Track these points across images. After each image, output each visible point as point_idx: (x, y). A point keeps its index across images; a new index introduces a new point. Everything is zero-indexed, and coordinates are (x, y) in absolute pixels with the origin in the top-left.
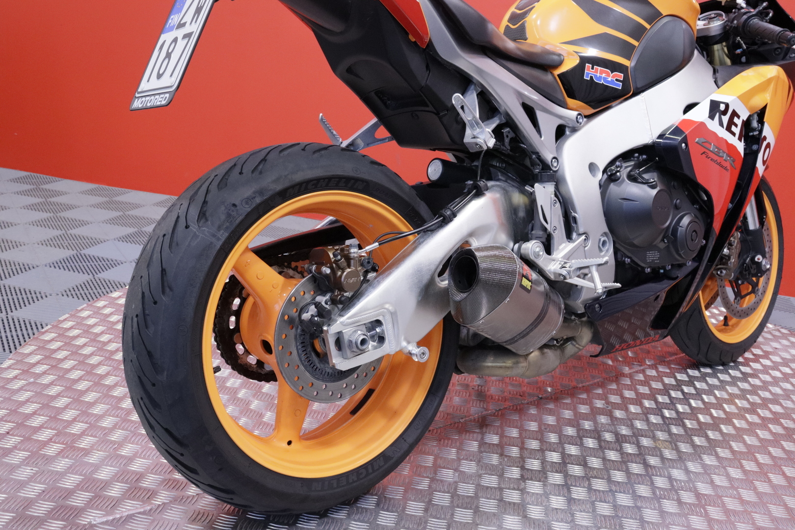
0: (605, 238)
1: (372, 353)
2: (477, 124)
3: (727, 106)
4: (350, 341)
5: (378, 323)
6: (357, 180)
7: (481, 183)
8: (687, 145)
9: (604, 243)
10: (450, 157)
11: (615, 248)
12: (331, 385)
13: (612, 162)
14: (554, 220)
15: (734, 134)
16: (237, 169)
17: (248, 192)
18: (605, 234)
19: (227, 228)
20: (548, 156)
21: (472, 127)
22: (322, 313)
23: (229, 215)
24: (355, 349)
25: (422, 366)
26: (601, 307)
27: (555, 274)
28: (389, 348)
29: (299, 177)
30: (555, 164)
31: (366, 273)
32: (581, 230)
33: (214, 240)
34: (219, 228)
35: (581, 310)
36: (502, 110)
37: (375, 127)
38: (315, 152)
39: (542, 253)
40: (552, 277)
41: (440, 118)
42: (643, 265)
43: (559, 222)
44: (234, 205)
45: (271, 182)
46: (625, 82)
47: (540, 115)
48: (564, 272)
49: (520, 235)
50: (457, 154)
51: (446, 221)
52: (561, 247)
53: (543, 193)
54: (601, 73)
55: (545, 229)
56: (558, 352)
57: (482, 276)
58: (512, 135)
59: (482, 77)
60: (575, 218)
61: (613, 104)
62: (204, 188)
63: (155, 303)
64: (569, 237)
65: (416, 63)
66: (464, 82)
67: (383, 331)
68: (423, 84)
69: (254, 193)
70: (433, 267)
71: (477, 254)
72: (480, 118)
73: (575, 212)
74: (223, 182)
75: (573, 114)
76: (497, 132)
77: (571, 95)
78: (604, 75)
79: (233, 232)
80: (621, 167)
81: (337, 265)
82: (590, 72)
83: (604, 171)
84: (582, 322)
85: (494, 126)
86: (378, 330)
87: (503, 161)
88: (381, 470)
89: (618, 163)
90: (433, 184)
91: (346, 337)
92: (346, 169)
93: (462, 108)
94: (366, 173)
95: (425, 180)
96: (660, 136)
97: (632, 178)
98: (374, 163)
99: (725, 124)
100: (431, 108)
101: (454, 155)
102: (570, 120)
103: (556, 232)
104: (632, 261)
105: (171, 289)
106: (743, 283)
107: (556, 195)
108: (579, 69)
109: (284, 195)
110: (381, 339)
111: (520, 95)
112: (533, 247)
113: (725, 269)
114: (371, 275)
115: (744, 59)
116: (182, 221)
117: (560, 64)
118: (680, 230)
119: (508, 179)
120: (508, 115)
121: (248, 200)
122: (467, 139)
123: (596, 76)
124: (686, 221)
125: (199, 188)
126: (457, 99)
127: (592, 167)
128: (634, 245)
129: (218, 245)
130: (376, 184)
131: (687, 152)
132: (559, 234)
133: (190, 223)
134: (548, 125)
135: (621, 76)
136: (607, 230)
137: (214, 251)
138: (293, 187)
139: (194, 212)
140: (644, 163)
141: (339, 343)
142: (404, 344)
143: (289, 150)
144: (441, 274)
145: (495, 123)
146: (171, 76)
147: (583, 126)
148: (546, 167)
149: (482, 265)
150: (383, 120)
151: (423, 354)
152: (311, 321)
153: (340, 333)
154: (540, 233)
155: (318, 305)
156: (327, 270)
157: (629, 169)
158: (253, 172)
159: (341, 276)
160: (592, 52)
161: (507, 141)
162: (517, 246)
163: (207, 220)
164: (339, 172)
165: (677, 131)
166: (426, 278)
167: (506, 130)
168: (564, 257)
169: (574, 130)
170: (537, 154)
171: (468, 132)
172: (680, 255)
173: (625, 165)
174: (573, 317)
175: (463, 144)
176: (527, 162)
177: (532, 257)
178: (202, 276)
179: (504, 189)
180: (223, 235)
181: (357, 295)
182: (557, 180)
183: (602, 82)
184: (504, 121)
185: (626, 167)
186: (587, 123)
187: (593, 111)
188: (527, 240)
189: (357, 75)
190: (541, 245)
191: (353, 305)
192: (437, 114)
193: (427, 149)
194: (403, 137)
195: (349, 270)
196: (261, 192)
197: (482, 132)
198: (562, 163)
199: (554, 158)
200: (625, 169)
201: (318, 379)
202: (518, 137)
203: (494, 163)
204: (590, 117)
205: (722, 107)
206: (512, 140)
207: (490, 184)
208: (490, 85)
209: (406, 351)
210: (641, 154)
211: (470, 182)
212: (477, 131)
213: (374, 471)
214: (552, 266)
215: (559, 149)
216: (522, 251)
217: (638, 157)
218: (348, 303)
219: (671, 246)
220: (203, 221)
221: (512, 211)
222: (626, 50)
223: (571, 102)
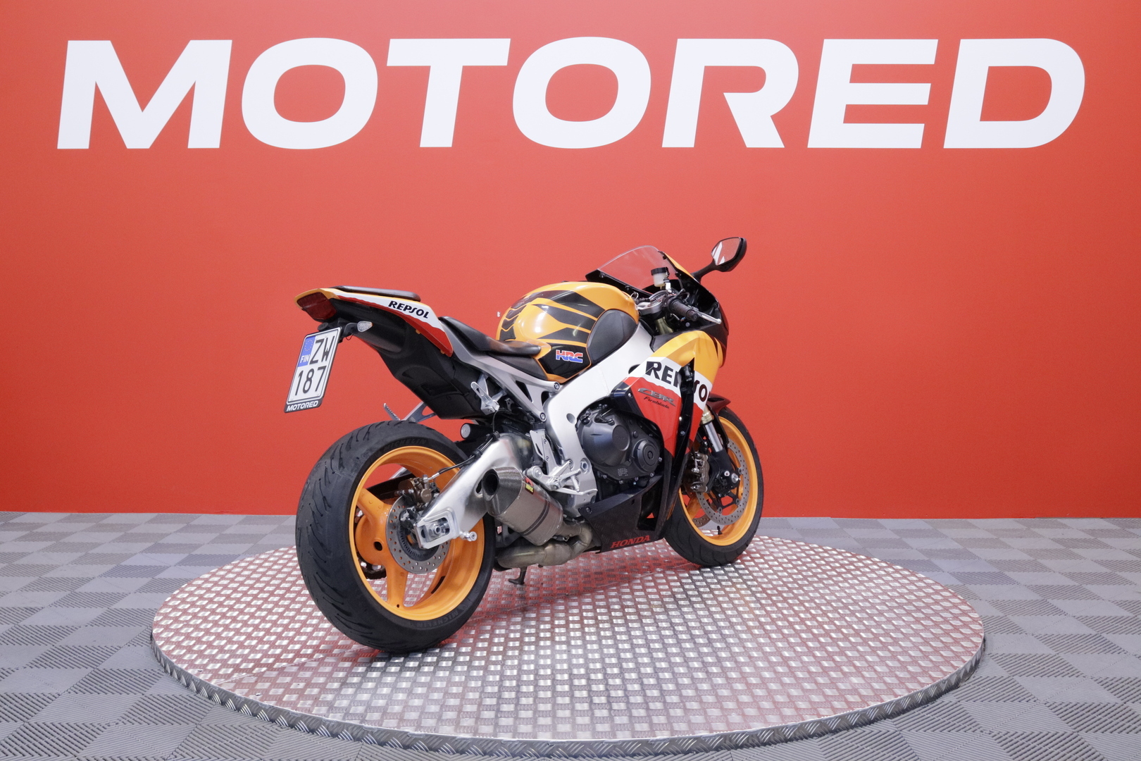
0: (585, 462)
1: (442, 539)
2: (488, 398)
3: (660, 365)
4: (430, 530)
5: (444, 520)
6: (421, 439)
7: (496, 433)
8: (632, 394)
9: (585, 466)
10: (474, 422)
11: (593, 468)
12: (421, 563)
13: (584, 412)
14: (546, 452)
15: (670, 383)
16: (354, 439)
17: (364, 450)
18: (584, 459)
19: (356, 471)
20: (538, 412)
21: (485, 400)
22: (412, 516)
23: (356, 464)
24: (434, 535)
25: (475, 543)
26: (590, 509)
27: (551, 486)
28: (453, 534)
29: (389, 439)
30: (543, 418)
31: (433, 493)
32: (566, 458)
33: (350, 478)
34: (352, 471)
35: (578, 515)
36: (503, 387)
37: (422, 408)
38: (395, 425)
39: (540, 473)
40: (550, 489)
41: (465, 397)
42: (617, 479)
43: (550, 453)
44: (358, 458)
45: (376, 443)
46: (585, 358)
47: (529, 387)
48: (557, 484)
49: (525, 465)
50: (479, 419)
51: (476, 458)
52: (554, 470)
53: (537, 436)
54: (567, 355)
55: (541, 459)
56: (568, 547)
57: (501, 483)
58: (511, 402)
59: (488, 369)
60: (561, 450)
61: (580, 373)
62: (338, 451)
63: (322, 515)
64: (559, 463)
65: (446, 366)
66: (477, 373)
67: (448, 525)
68: (452, 378)
69: (367, 450)
70: (472, 485)
71: (498, 472)
72: (489, 395)
73: (561, 446)
74: (349, 447)
75: (552, 384)
76: (501, 402)
77: (549, 371)
78: (569, 356)
79: (359, 473)
80: (590, 414)
81: (417, 487)
82: (560, 355)
83: (578, 419)
84: (581, 524)
85: (499, 398)
86: (445, 524)
87: (510, 420)
88: (457, 618)
89: (587, 412)
90: (467, 440)
91: (428, 529)
92: (414, 433)
93: (478, 389)
94: (425, 435)
95: (460, 440)
96: (613, 391)
97: (598, 420)
98: (428, 428)
99: (660, 377)
100: (458, 392)
101: (477, 421)
102: (550, 387)
103: (549, 460)
104: (608, 476)
105: (330, 506)
106: (723, 496)
107: (546, 437)
108: (552, 353)
109: (383, 451)
110: (448, 530)
111: (513, 376)
112: (534, 471)
113: (699, 484)
114: (436, 495)
115: (688, 324)
116: (329, 470)
117: (538, 352)
118: (639, 453)
119: (514, 431)
120: (507, 390)
121: (365, 454)
122: (483, 407)
123: (564, 357)
124: (643, 444)
125: (335, 451)
126: (473, 385)
127: (569, 417)
128: (607, 465)
129: (353, 480)
130: (433, 440)
131: (633, 399)
132: (551, 461)
133: (335, 470)
134: (536, 393)
135: (581, 355)
136: (585, 457)
137: (351, 484)
138: (386, 446)
139: (335, 463)
140: (606, 409)
141: (423, 534)
142: (461, 533)
143: (380, 426)
144: (478, 491)
145: (499, 396)
146: (316, 390)
147: (560, 391)
148: (537, 420)
149: (500, 477)
150: (427, 402)
151: (473, 536)
152: (406, 521)
153: (423, 527)
154: (539, 462)
155: (409, 511)
156: (412, 491)
157: (596, 414)
158: (364, 439)
159: (420, 494)
161: (509, 406)
162: (524, 472)
163: (344, 468)
164: (411, 435)
165: (623, 385)
166: (469, 493)
167: (508, 400)
168: (556, 475)
169: (555, 394)
170: (530, 412)
171: (483, 403)
172: (642, 469)
173: (592, 413)
174: (573, 520)
175: (481, 411)
176: (526, 419)
177: (535, 477)
178: (346, 497)
179: (511, 437)
180: (355, 475)
181: (430, 506)
182: (546, 427)
183: (569, 360)
184: (505, 394)
185: (593, 414)
186: (563, 388)
187: (565, 380)
188: (530, 467)
189: (409, 376)
190: (540, 469)
191: (429, 510)
192: (463, 395)
193: (458, 418)
194: (442, 413)
195: (424, 490)
196: (371, 450)
197: (491, 402)
198: (548, 417)
199: (542, 413)
200: (594, 414)
201: (413, 559)
202: (516, 403)
203: (504, 422)
204: (565, 384)
205: (656, 366)
206: (512, 405)
207: (501, 435)
208: (492, 372)
209: (463, 537)
210: (603, 404)
211: (489, 435)
212: (488, 402)
213: (453, 618)
214: (549, 481)
215: (545, 408)
216: (528, 474)
217: (602, 406)
218: (426, 510)
219: (634, 463)
220: (342, 468)
221: (518, 452)
222: (583, 337)
223: (549, 376)
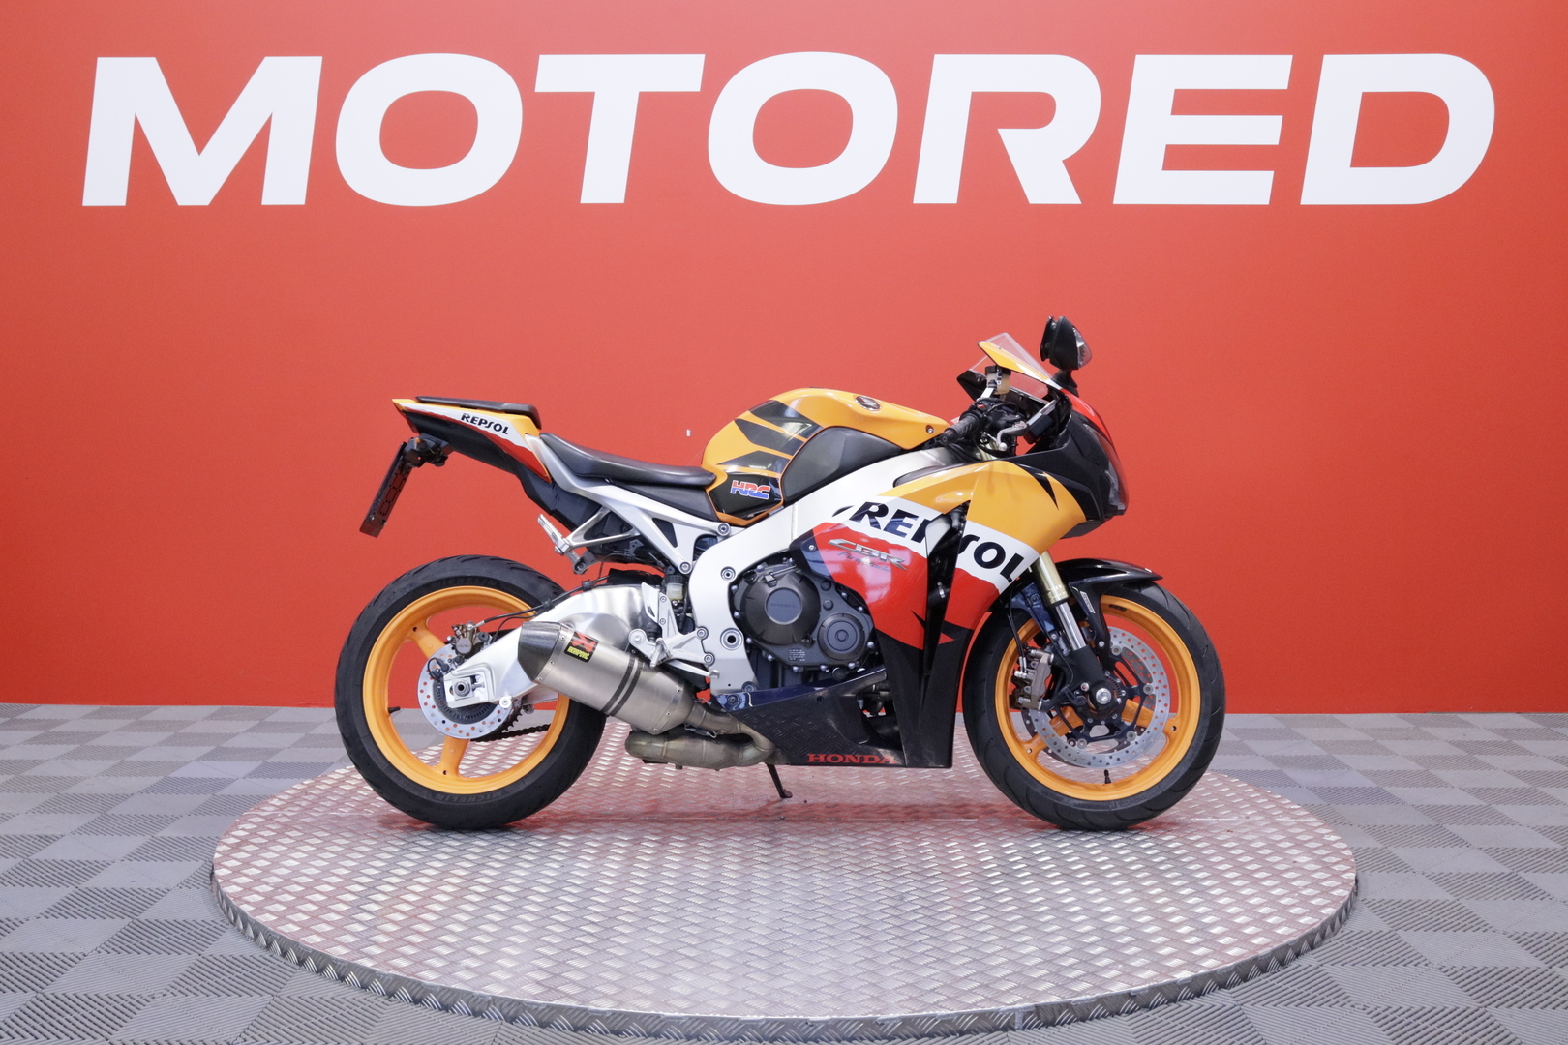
0: (733, 634)
3: (882, 507)
8: (816, 546)
9: (731, 638)
14: (662, 614)
15: (903, 535)
18: (731, 630)
20: (683, 565)
22: (445, 668)
30: (687, 570)
42: (789, 663)
43: (669, 615)
46: (774, 493)
47: (678, 529)
52: (672, 638)
54: (747, 487)
56: (731, 749)
58: (639, 545)
59: (609, 502)
75: (718, 525)
78: (750, 489)
82: (737, 488)
99: (883, 526)
102: (714, 530)
103: (665, 623)
104: (777, 658)
108: (727, 485)
111: (652, 512)
117: (711, 482)
120: (635, 531)
123: (743, 490)
127: (727, 572)
128: (767, 642)
132: (670, 629)
135: (768, 488)
136: (734, 626)
147: (732, 535)
155: (439, 661)
159: (456, 642)
160: (733, 469)
167: (633, 542)
169: (718, 539)
172: (827, 655)
173: (768, 568)
183: (749, 495)
184: (637, 534)
191: (464, 663)
198: (696, 570)
199: (689, 566)
202: (647, 548)
205: (874, 509)
210: (788, 558)
215: (696, 560)
217: (787, 561)
219: (816, 646)
223: (720, 515)
